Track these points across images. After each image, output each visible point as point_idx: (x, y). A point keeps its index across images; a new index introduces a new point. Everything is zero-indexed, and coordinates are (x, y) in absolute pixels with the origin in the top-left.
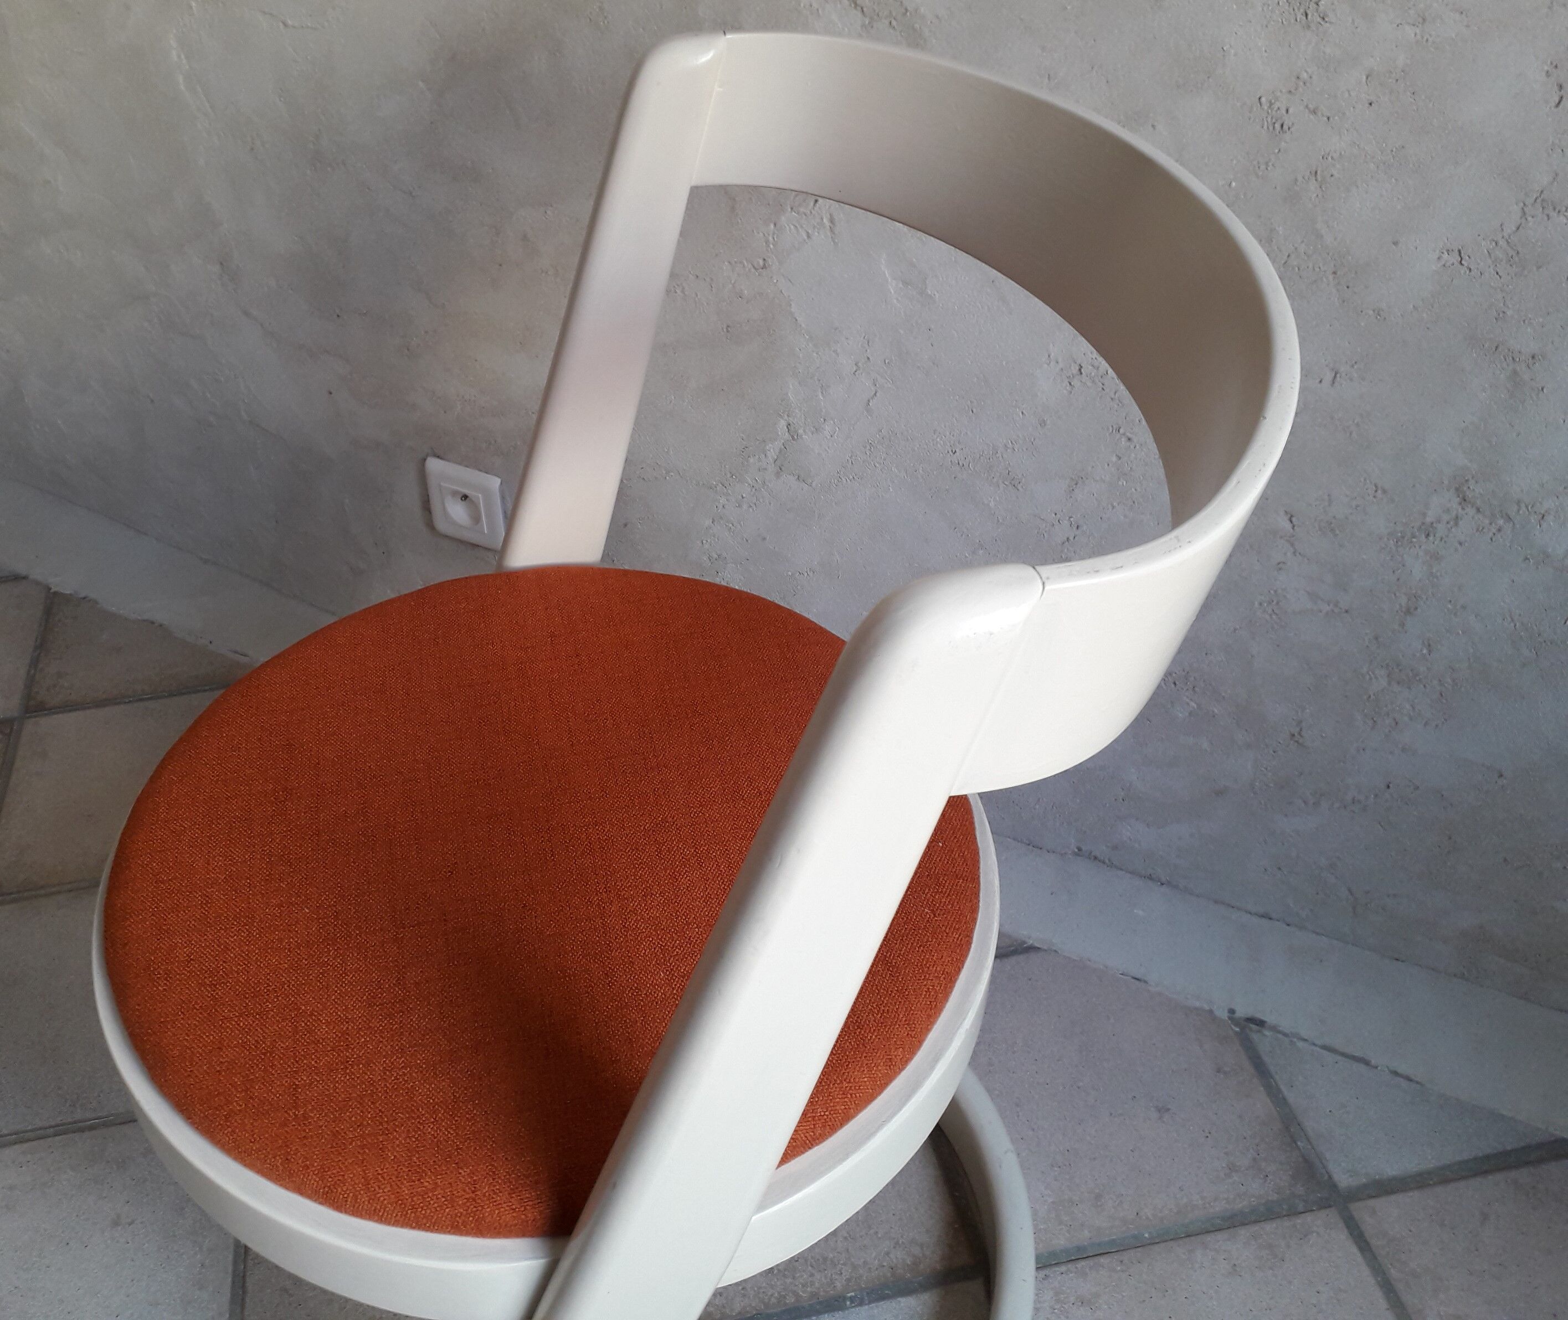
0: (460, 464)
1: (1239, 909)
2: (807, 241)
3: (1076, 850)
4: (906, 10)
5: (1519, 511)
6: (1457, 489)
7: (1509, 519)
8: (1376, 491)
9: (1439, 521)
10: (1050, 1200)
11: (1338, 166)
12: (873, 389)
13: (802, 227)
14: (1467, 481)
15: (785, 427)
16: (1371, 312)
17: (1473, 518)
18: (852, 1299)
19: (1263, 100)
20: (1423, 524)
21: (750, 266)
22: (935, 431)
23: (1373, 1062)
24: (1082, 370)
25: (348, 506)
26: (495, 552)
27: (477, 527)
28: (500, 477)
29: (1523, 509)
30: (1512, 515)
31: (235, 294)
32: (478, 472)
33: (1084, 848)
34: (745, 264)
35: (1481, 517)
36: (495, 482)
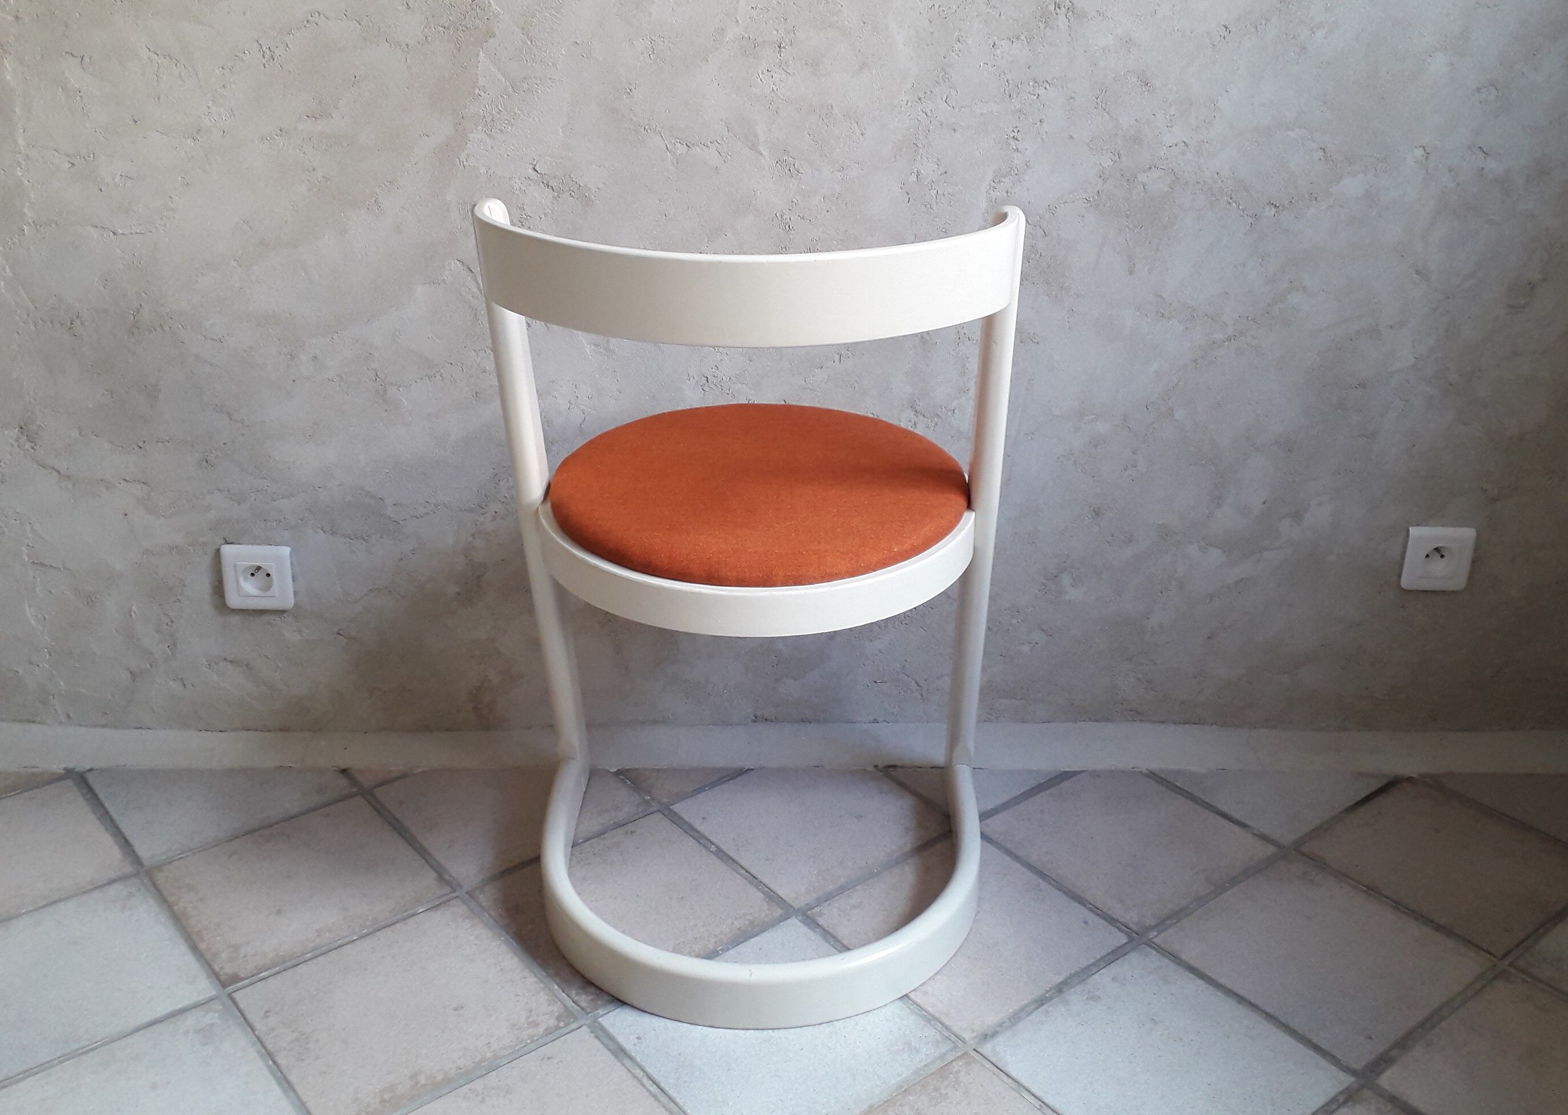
0: (252, 544)
3: (754, 718)
4: (580, 186)
10: (815, 872)
11: (819, 244)
12: (583, 416)
18: (721, 950)
19: (777, 214)
24: (709, 380)
25: (135, 613)
26: (283, 612)
27: (268, 594)
28: (290, 546)
29: (944, 410)
30: (940, 414)
31: (33, 451)
32: (270, 547)
33: (759, 714)
34: (486, 350)
35: (926, 419)
36: (286, 550)
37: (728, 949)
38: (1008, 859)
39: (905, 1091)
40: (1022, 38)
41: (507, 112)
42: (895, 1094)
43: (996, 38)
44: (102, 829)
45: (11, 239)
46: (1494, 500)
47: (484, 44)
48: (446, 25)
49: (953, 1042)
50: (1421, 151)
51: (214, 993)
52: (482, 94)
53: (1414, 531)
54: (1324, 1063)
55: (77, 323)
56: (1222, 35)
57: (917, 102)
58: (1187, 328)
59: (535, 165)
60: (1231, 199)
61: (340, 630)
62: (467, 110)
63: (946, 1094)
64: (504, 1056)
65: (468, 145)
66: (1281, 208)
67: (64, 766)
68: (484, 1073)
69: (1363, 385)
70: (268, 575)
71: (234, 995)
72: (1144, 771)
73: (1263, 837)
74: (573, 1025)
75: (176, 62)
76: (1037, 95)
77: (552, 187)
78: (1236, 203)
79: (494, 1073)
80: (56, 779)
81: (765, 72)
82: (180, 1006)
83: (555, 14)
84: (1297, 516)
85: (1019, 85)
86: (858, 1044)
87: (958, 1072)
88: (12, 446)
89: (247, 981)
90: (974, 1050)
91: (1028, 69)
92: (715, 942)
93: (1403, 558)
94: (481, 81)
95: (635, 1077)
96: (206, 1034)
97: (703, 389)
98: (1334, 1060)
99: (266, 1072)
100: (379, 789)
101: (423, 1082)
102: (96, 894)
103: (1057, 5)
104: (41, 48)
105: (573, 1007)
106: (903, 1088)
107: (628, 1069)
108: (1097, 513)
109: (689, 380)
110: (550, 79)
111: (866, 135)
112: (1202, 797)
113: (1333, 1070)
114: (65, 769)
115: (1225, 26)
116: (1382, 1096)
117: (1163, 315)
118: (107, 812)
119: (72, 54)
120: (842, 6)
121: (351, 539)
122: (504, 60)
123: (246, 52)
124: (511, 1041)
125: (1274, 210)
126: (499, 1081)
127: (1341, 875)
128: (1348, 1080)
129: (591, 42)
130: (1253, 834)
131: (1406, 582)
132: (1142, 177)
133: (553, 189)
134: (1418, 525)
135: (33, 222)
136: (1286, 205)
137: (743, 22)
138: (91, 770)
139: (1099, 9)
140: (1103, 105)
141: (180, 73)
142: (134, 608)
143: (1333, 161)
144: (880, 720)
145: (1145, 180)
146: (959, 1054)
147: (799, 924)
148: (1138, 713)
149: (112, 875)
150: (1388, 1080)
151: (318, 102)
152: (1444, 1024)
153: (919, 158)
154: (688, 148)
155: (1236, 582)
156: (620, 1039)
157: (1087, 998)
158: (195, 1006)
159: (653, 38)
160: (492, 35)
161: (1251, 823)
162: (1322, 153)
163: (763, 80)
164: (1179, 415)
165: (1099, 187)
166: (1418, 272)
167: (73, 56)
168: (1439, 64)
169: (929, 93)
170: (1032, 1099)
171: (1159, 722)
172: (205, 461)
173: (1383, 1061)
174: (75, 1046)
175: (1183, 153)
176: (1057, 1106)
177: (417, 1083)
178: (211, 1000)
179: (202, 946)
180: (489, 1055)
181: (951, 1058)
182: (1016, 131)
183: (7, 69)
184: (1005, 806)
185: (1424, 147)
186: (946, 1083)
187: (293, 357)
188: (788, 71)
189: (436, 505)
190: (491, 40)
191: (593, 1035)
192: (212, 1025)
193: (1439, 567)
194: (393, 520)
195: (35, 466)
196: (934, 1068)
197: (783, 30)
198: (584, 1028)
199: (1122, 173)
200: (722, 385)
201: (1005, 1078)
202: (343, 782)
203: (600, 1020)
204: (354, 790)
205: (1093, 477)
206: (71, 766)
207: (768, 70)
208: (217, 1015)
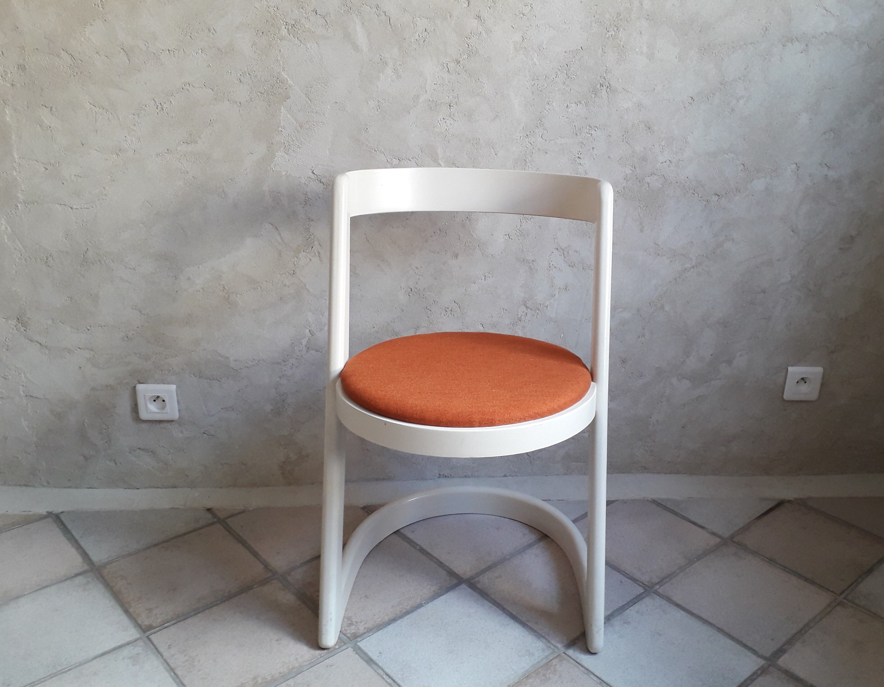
0: (154, 383)
1: (496, 477)
2: (310, 261)
3: (438, 476)
5: (541, 306)
6: (524, 305)
7: (539, 309)
8: (504, 310)
9: (522, 316)
10: (475, 559)
13: (307, 257)
14: (526, 301)
15: (309, 332)
16: (490, 256)
17: (530, 312)
18: (424, 603)
20: (518, 317)
21: (288, 274)
22: (366, 321)
23: (551, 500)
24: (412, 290)
25: (86, 423)
26: (172, 421)
27: (163, 411)
28: (175, 384)
29: (542, 306)
30: (539, 308)
31: (25, 332)
32: (165, 385)
33: (441, 473)
34: (286, 273)
35: (532, 311)
36: (174, 387)
37: (428, 603)
39: (527, 676)
40: (582, 103)
41: (297, 140)
42: (522, 679)
43: (568, 103)
44: (70, 545)
45: (11, 211)
46: (833, 352)
47: (284, 103)
48: (263, 92)
49: (552, 649)
50: (795, 166)
51: (138, 636)
52: (283, 130)
53: (790, 369)
54: (749, 654)
55: (50, 259)
56: (690, 102)
57: (526, 137)
58: (671, 262)
59: (313, 170)
60: (695, 191)
61: (205, 431)
62: (274, 139)
63: (550, 677)
64: (306, 665)
65: (275, 159)
66: (721, 196)
67: (47, 510)
68: (294, 675)
69: (764, 292)
70: (164, 401)
71: (150, 637)
72: (649, 499)
73: (713, 534)
74: (343, 647)
75: (106, 111)
76: (591, 134)
77: (323, 182)
78: (697, 193)
79: (300, 675)
80: (42, 518)
81: (442, 119)
82: (119, 644)
83: (324, 86)
84: (729, 362)
85: (581, 129)
86: (501, 652)
87: (556, 665)
88: (13, 329)
89: (158, 628)
90: (564, 653)
91: (586, 120)
92: (421, 599)
93: (785, 383)
94: (282, 124)
95: (379, 674)
96: (135, 659)
97: (409, 295)
98: (755, 652)
99: (170, 680)
100: (230, 519)
101: (260, 682)
102: (68, 582)
103: (601, 85)
104: (27, 102)
105: (343, 637)
106: (526, 674)
107: (375, 670)
108: (624, 361)
109: (401, 290)
110: (321, 122)
111: (498, 155)
112: (681, 513)
113: (754, 657)
114: (47, 512)
115: (691, 97)
116: (779, 670)
117: (658, 255)
118: (72, 535)
119: (45, 106)
120: (484, 84)
121: (211, 380)
122: (295, 111)
123: (147, 105)
124: (309, 657)
125: (717, 197)
126: (303, 679)
127: (755, 553)
128: (762, 662)
129: (345, 102)
130: (708, 532)
131: (787, 395)
132: (648, 180)
133: (323, 184)
134: (792, 366)
135: (24, 202)
136: (724, 195)
137: (429, 92)
138: (62, 512)
139: (624, 87)
140: (627, 140)
141: (109, 118)
142: (86, 421)
143: (748, 171)
144: (508, 475)
145: (649, 181)
146: (556, 655)
147: (466, 587)
148: (645, 468)
149: (76, 571)
150: (784, 661)
151: (189, 134)
152: (811, 631)
153: (527, 168)
154: (399, 161)
155: (697, 397)
156: (370, 654)
157: (623, 623)
158: (128, 644)
159: (379, 99)
160: (289, 98)
161: (706, 526)
162: (743, 167)
163: (441, 124)
164: (667, 308)
165: (624, 185)
166: (793, 231)
167: (46, 107)
168: (804, 119)
169: (532, 132)
170: (595, 679)
171: (657, 473)
172: (126, 337)
173: (781, 651)
174: (59, 668)
175: (669, 166)
176: (609, 682)
177: (256, 682)
178: (136, 640)
179: (131, 610)
180: (297, 665)
181: (552, 658)
182: (579, 154)
183: (7, 114)
185: (796, 164)
186: (549, 671)
187: (176, 278)
188: (455, 119)
189: (259, 361)
190: (288, 101)
191: (355, 652)
192: (138, 654)
193: (804, 388)
194: (234, 369)
195: (27, 341)
196: (542, 663)
197: (451, 96)
198: (350, 648)
199: (637, 177)
200: (420, 293)
201: (581, 668)
202: (209, 516)
203: (358, 644)
204: (216, 520)
205: (622, 342)
206: (50, 510)
207: (443, 118)
208: (141, 648)
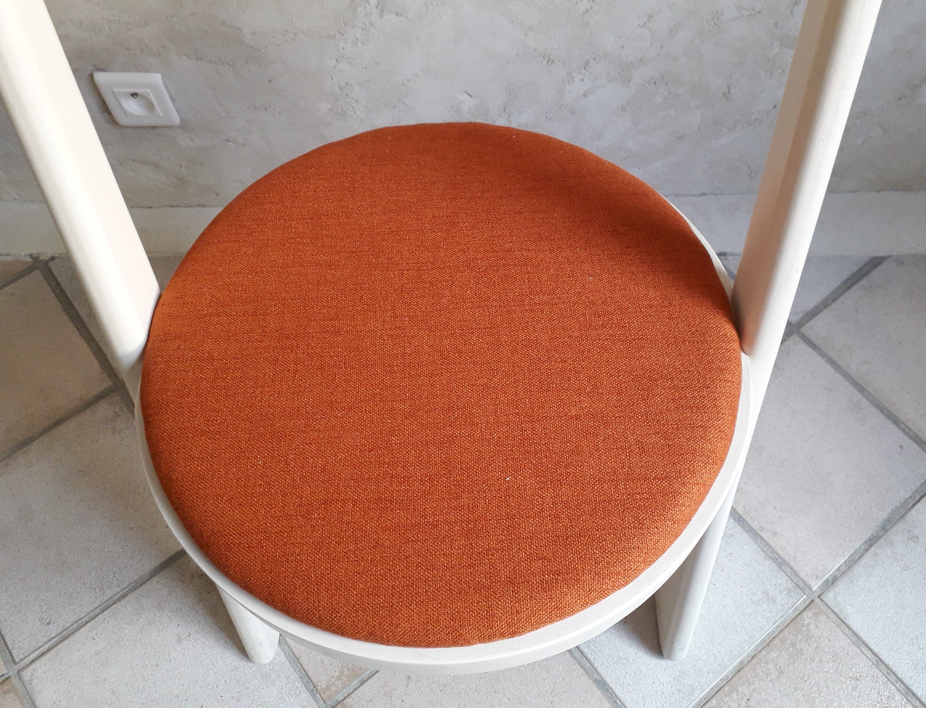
0: (122, 71)
26: (173, 128)
27: (153, 116)
28: (160, 73)
32: (140, 74)
36: (158, 77)
38: (832, 370)
39: (768, 645)
44: (77, 332)
49: (801, 589)
61: (228, 138)
63: (801, 649)
67: (29, 252)
80: (27, 269)
86: (726, 592)
87: (809, 625)
90: (820, 599)
114: (32, 257)
118: (76, 312)
138: (53, 258)
157: (908, 538)
170: (869, 654)
181: (802, 609)
184: (825, 304)
186: (800, 637)
196: (789, 620)
201: (846, 630)
